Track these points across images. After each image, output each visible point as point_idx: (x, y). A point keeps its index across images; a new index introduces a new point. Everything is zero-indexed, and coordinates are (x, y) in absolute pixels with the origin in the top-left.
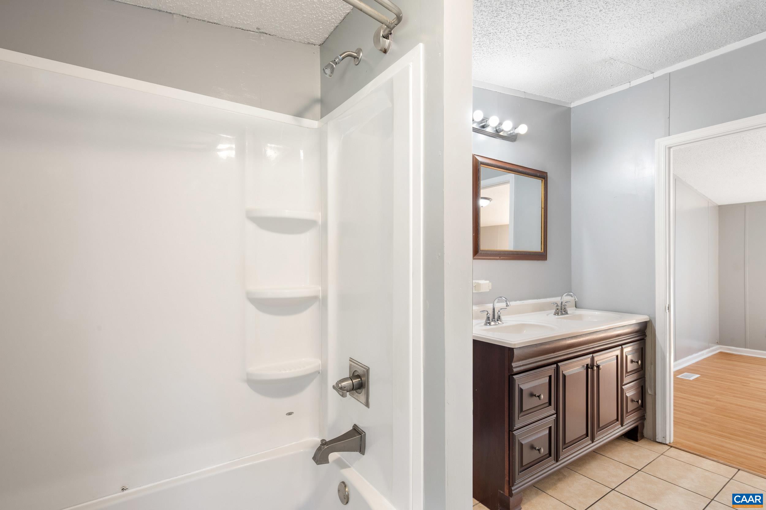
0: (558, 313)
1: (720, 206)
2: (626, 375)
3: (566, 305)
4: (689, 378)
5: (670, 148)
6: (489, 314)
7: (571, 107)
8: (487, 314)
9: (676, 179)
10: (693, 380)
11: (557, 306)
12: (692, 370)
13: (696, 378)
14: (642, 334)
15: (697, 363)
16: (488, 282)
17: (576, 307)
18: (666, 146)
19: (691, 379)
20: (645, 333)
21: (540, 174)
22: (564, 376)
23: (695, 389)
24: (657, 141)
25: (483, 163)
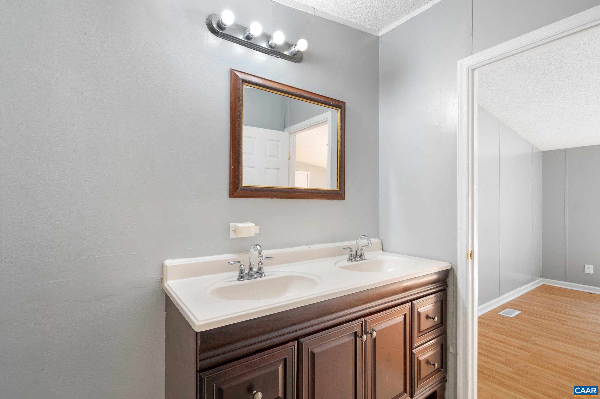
0: (351, 259)
1: (543, 152)
2: (418, 336)
3: (363, 250)
4: (510, 315)
5: (473, 70)
6: (242, 266)
7: (379, 36)
8: (240, 266)
9: (500, 124)
10: (514, 317)
11: (350, 251)
12: (515, 305)
13: (516, 315)
14: (441, 284)
15: (521, 297)
16: (253, 224)
17: (382, 250)
18: (468, 68)
19: (512, 316)
20: (447, 283)
21: (334, 103)
22: (313, 356)
23: (513, 329)
24: (459, 62)
25: (244, 81)
